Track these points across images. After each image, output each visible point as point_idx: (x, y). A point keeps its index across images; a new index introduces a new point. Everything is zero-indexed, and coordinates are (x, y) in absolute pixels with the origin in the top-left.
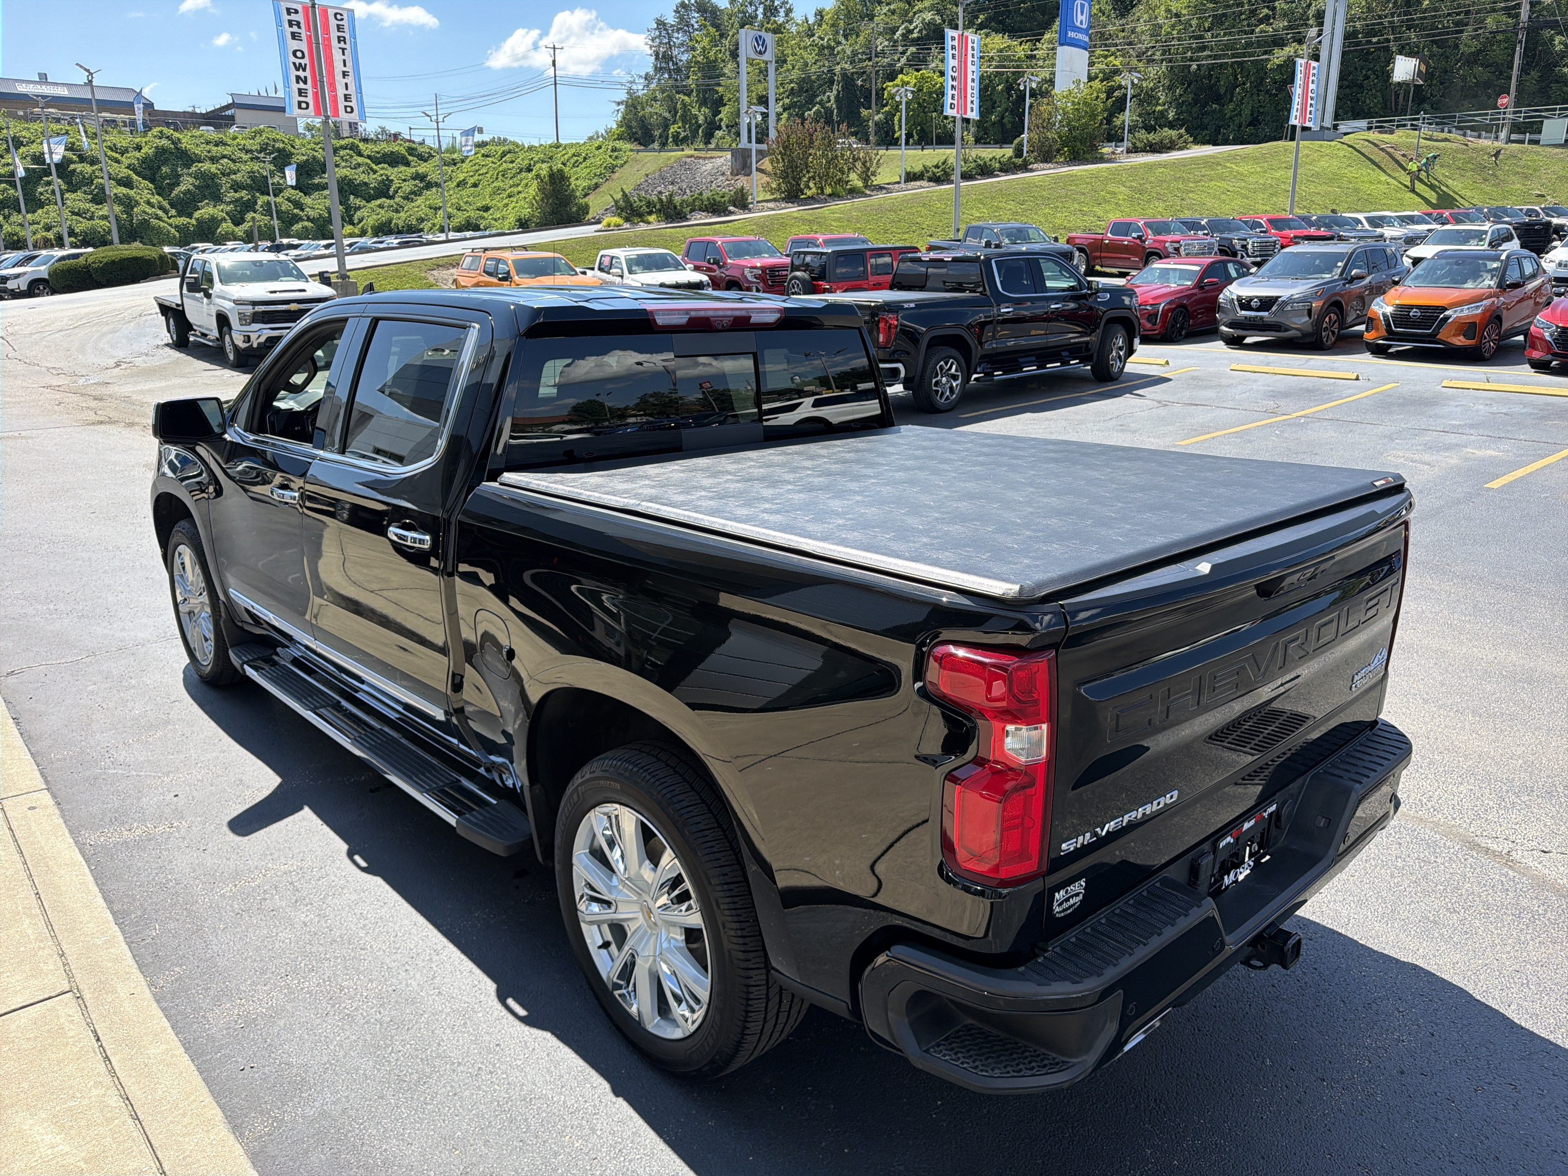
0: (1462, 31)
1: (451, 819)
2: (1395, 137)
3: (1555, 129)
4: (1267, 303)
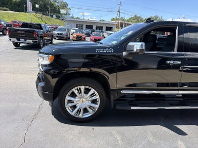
0: (38, 2)
2: (38, 14)
3: (54, 16)
4: (62, 34)
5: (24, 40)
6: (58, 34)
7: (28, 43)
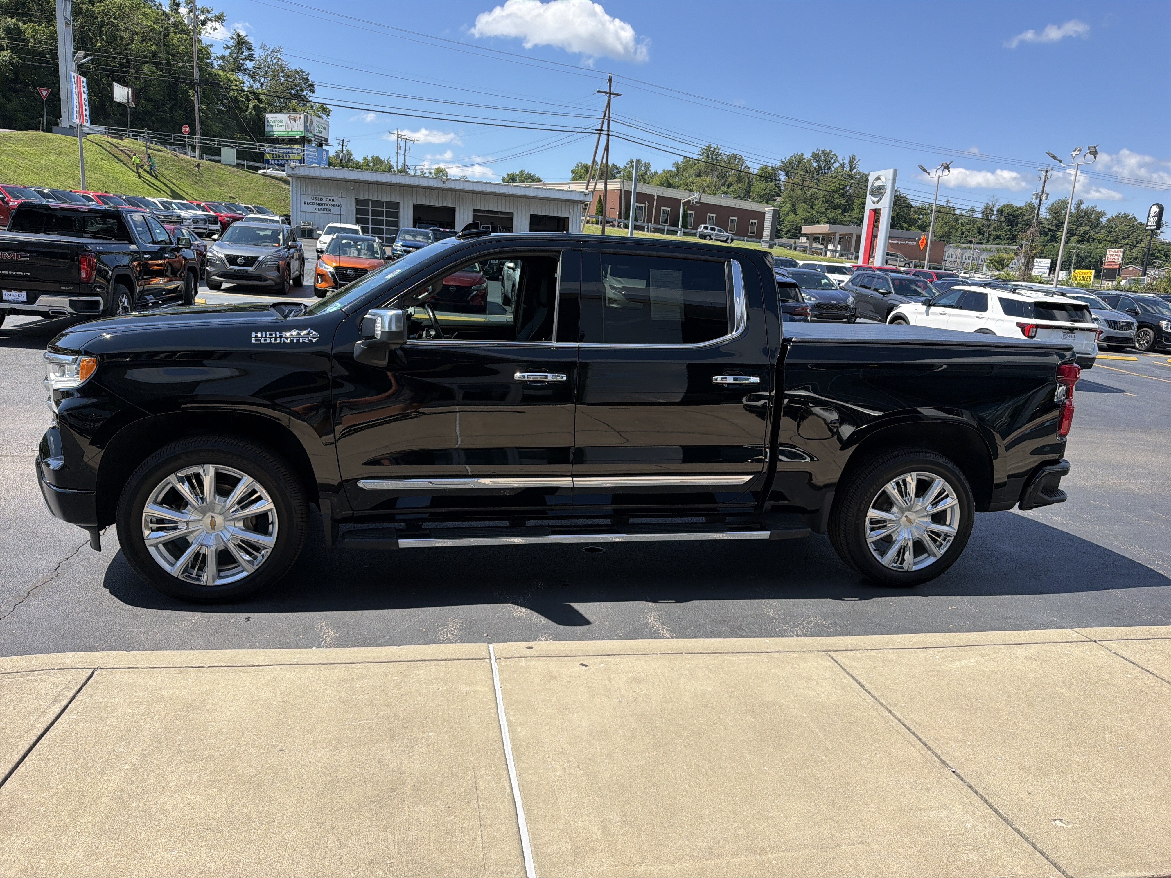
0: (127, 72)
1: (765, 535)
2: (126, 143)
3: (229, 154)
4: (250, 261)
5: (23, 296)
6: (232, 260)
7: (44, 314)
